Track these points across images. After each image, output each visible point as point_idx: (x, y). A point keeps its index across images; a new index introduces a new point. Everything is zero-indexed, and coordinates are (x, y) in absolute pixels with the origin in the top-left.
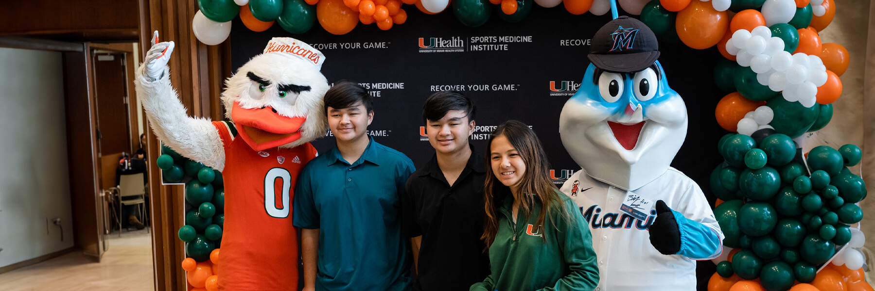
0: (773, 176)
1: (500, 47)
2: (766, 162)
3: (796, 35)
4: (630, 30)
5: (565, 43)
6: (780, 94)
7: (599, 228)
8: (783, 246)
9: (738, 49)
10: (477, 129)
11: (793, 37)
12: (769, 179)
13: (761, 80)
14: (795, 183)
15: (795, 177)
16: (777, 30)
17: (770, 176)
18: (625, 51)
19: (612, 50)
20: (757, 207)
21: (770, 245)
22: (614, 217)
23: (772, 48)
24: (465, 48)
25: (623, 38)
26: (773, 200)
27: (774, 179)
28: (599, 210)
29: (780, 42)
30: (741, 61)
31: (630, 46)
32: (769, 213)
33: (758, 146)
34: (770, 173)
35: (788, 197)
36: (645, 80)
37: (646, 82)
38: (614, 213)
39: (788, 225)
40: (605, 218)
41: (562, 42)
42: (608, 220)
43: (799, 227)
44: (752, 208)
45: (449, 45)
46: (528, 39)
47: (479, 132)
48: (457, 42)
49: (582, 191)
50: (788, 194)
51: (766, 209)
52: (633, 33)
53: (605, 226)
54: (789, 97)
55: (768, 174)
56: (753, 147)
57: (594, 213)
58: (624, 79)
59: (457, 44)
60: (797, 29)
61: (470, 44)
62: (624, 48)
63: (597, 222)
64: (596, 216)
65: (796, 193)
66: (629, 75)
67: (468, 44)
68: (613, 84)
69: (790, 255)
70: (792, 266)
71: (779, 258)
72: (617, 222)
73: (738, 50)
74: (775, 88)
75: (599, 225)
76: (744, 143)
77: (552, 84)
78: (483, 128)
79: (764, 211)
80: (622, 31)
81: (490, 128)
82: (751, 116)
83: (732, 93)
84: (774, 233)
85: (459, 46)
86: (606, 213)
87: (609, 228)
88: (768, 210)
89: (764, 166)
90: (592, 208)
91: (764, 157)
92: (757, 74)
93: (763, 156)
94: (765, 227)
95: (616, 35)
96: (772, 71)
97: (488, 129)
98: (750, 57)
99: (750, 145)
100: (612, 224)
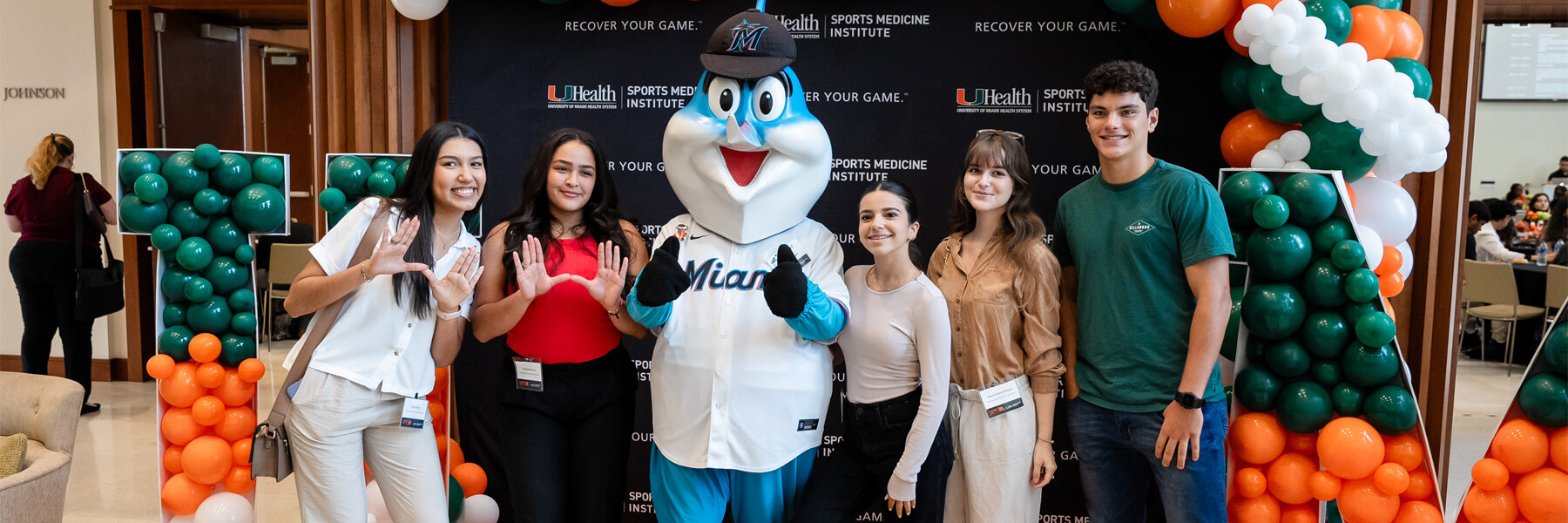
0: (1299, 241)
1: (877, 32)
2: (1286, 217)
3: (1346, 15)
4: (756, 27)
5: (982, 27)
6: (1318, 109)
7: (720, 289)
8: (1315, 357)
9: (1253, 36)
10: (837, 164)
11: (1342, 18)
12: (1293, 245)
13: (1288, 87)
14: (1334, 252)
15: (1335, 243)
16: (1316, 7)
17: (1295, 241)
18: (746, 53)
19: (729, 50)
20: (1272, 291)
21: (1293, 354)
22: (742, 275)
23: (1306, 34)
24: (821, 32)
25: (745, 35)
26: (1299, 280)
27: (1301, 246)
28: (720, 265)
29: (1319, 26)
30: (1257, 55)
31: (753, 47)
32: (1292, 301)
33: (1276, 191)
34: (1295, 236)
35: (1323, 276)
36: (767, 93)
37: (768, 96)
38: (741, 270)
39: (1323, 322)
40: (730, 275)
41: (978, 26)
42: (733, 280)
43: (1340, 325)
44: (1266, 293)
45: (795, 27)
46: (923, 20)
47: (841, 169)
48: (809, 22)
49: (692, 238)
50: (1323, 271)
51: (1288, 295)
52: (760, 31)
53: (729, 286)
54: (1332, 114)
55: (1292, 238)
56: (1268, 193)
57: (713, 268)
58: (742, 89)
59: (809, 27)
60: (1350, 7)
61: (830, 26)
62: (746, 49)
63: (718, 281)
64: (716, 274)
65: (1336, 269)
66: (749, 84)
67: (826, 25)
68: (725, 94)
69: (1328, 371)
70: (1329, 388)
71: (1310, 376)
72: (746, 282)
73: (1252, 38)
74: (1310, 99)
75: (721, 285)
76: (1256, 186)
77: (961, 93)
78: (846, 162)
79: (1284, 298)
80: (746, 25)
81: (858, 163)
82: (1276, 146)
83: (1247, 112)
84: (1300, 335)
85: (811, 29)
86: (730, 271)
87: (735, 289)
88: (1291, 297)
89: (1284, 222)
90: (710, 262)
91: (1283, 209)
92: (1281, 76)
93: (1282, 206)
94: (1284, 324)
95: (737, 31)
96: (1305, 72)
97: (855, 164)
98: (1270, 48)
99: (1263, 190)
100: (739, 284)
